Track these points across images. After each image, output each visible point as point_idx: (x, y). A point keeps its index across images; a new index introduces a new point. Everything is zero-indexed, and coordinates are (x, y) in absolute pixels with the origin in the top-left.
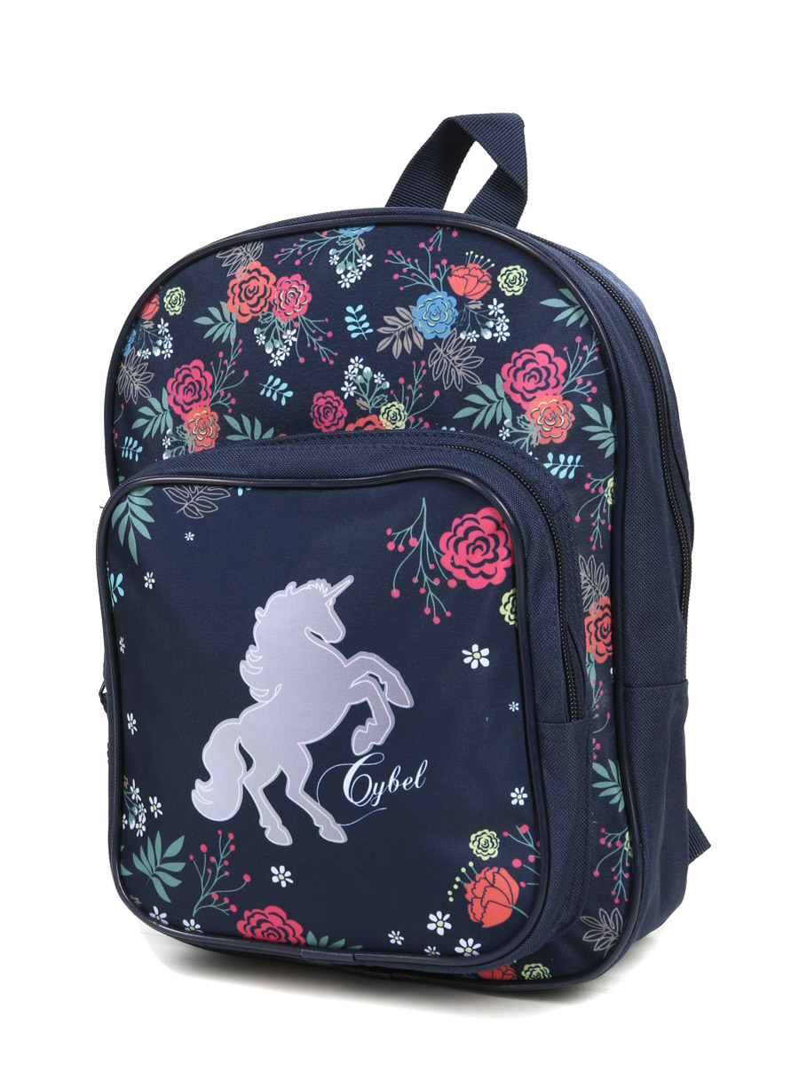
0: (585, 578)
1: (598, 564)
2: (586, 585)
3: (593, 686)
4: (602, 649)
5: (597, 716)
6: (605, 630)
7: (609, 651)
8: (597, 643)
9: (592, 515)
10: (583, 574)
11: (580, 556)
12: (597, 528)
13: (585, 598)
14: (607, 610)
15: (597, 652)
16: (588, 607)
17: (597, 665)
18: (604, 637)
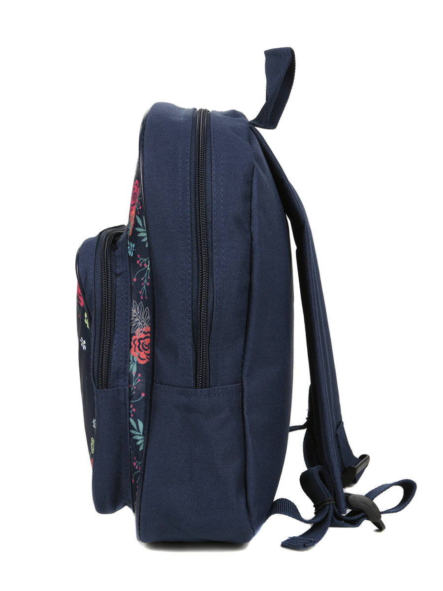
0: (135, 314)
1: (145, 308)
2: (135, 318)
3: (134, 375)
4: (143, 355)
5: (134, 392)
6: (146, 346)
7: (148, 358)
8: (139, 352)
9: (142, 279)
10: (134, 311)
11: (134, 301)
12: (144, 286)
13: (134, 325)
14: (149, 335)
15: (139, 356)
16: (135, 331)
17: (138, 365)
18: (146, 350)
